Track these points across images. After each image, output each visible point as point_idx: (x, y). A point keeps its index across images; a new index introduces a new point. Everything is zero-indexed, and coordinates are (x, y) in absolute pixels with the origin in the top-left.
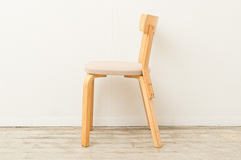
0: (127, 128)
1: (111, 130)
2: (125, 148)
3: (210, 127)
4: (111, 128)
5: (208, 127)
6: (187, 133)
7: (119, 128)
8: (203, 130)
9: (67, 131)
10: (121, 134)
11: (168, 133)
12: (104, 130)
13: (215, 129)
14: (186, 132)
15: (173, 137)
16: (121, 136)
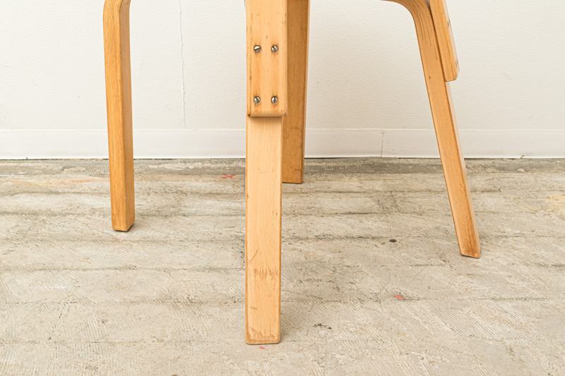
0: (233, 165)
1: (180, 173)
2: (211, 269)
3: (497, 163)
4: (182, 166)
5: (491, 162)
6: (430, 191)
7: (209, 165)
8: (479, 178)
9: (34, 180)
10: (211, 195)
11: (366, 188)
12: (157, 177)
13: (516, 170)
14: (424, 187)
15: (385, 211)
16: (209, 202)
